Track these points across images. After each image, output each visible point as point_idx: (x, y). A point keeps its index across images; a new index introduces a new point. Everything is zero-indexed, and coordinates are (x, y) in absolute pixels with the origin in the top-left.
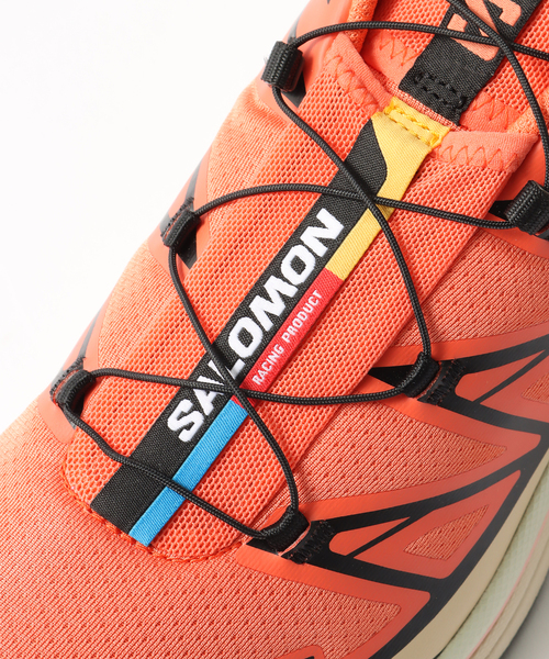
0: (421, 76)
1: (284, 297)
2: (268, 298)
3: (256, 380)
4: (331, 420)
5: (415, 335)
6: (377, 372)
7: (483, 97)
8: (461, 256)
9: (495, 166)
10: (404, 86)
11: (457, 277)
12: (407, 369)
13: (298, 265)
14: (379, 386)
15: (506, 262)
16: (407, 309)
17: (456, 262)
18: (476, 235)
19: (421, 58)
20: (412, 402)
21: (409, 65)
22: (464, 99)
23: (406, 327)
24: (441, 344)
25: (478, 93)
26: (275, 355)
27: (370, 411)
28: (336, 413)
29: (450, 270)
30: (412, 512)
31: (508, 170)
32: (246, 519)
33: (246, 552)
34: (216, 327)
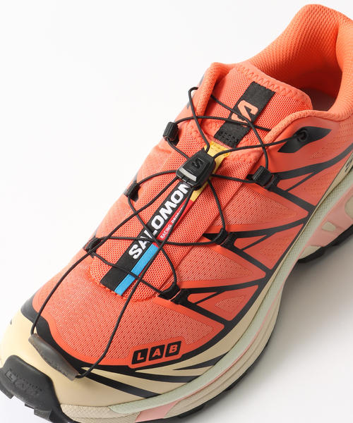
0: (222, 133)
1: (172, 208)
2: (166, 209)
3: (162, 237)
4: (189, 252)
5: (220, 222)
6: (205, 235)
7: (244, 139)
8: (236, 193)
9: (248, 160)
10: (216, 137)
11: (234, 201)
12: (216, 235)
13: (177, 197)
14: (206, 240)
15: (252, 197)
16: (217, 211)
17: (234, 195)
18: (242, 186)
19: (222, 127)
20: (219, 246)
21: (218, 130)
22: (238, 140)
23: (216, 219)
24: (229, 226)
25: (243, 138)
26: (169, 228)
27: (203, 249)
28: (191, 250)
29: (232, 199)
30: (218, 290)
31: (253, 162)
32: (157, 287)
33: (157, 299)
34: (147, 220)
